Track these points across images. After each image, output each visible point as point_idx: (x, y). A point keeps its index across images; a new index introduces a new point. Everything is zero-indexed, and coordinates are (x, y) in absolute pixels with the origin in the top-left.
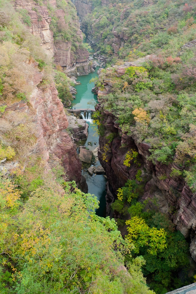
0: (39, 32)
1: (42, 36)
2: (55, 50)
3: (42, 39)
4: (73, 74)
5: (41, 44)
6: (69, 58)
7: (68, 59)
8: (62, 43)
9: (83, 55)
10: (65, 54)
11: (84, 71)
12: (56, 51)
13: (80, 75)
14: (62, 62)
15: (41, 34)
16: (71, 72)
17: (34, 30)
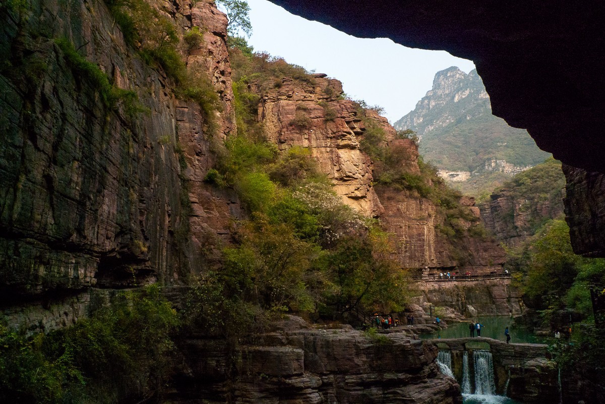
0: (328, 149)
1: (335, 159)
2: (376, 205)
3: (336, 168)
4: (448, 298)
5: (335, 182)
6: (429, 246)
7: (426, 248)
8: (406, 200)
9: (486, 255)
10: (414, 230)
11: (494, 303)
12: (379, 207)
13: (479, 313)
14: (408, 254)
15: (332, 154)
16: (440, 291)
17: (314, 143)
